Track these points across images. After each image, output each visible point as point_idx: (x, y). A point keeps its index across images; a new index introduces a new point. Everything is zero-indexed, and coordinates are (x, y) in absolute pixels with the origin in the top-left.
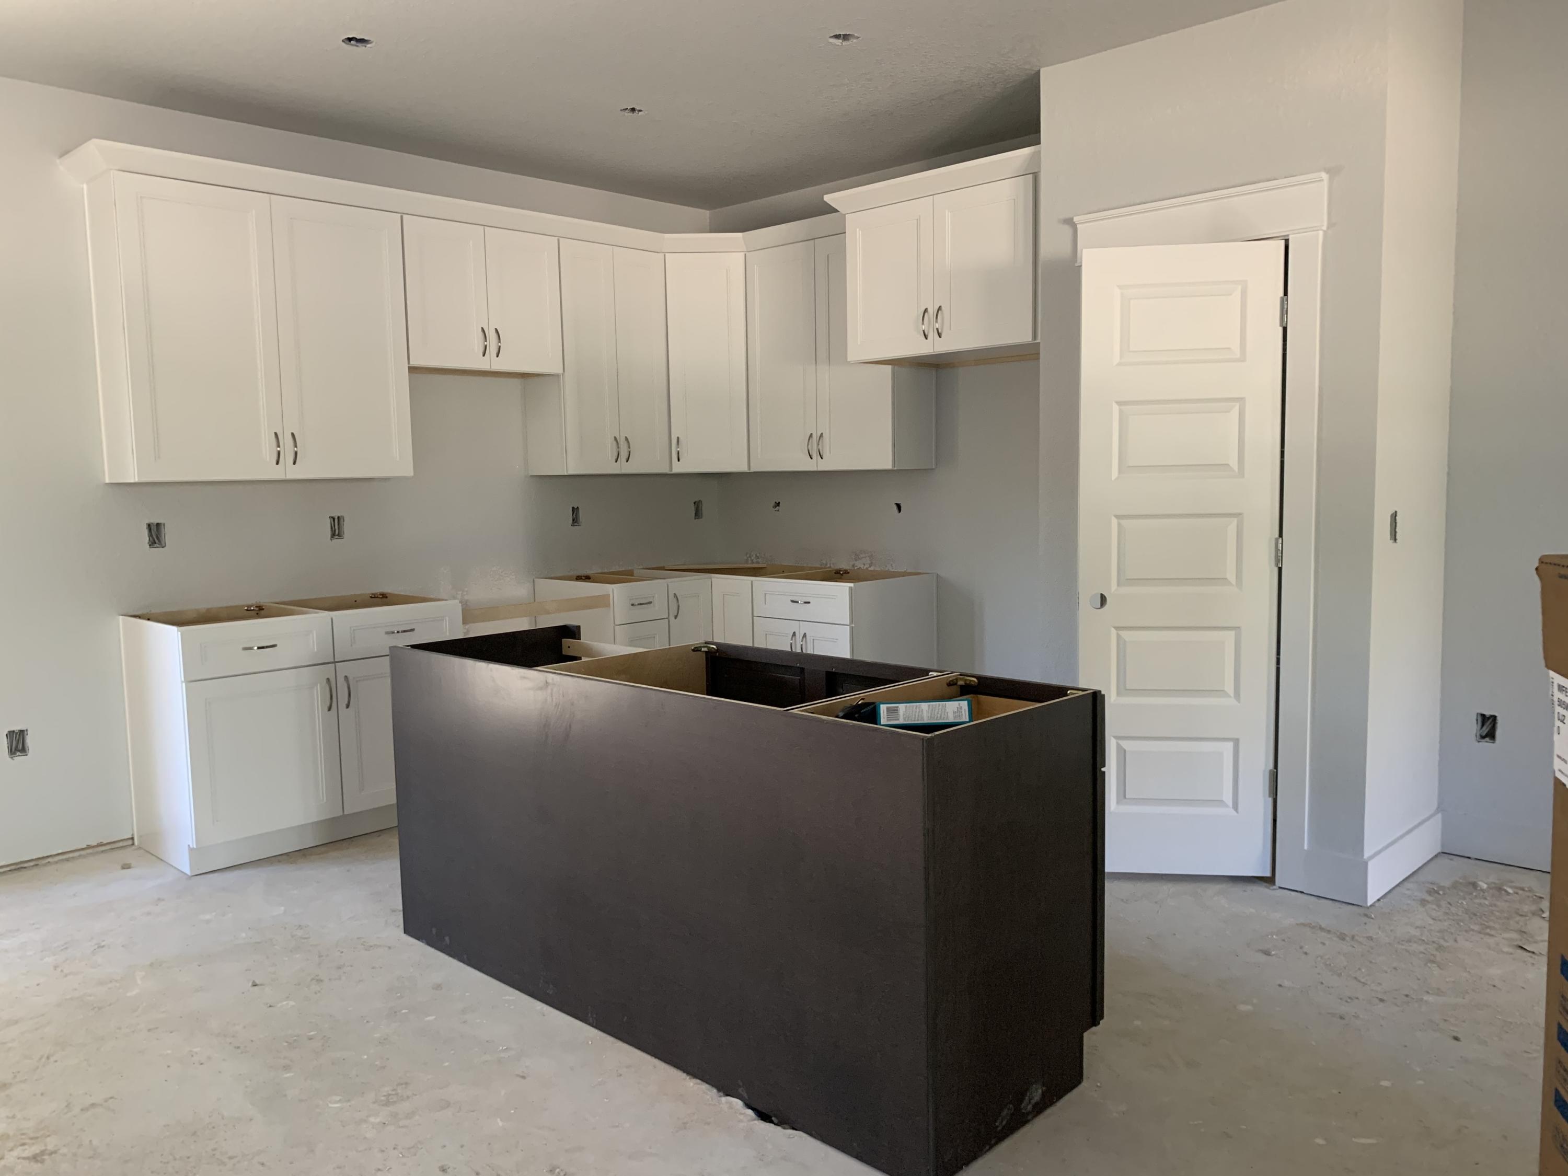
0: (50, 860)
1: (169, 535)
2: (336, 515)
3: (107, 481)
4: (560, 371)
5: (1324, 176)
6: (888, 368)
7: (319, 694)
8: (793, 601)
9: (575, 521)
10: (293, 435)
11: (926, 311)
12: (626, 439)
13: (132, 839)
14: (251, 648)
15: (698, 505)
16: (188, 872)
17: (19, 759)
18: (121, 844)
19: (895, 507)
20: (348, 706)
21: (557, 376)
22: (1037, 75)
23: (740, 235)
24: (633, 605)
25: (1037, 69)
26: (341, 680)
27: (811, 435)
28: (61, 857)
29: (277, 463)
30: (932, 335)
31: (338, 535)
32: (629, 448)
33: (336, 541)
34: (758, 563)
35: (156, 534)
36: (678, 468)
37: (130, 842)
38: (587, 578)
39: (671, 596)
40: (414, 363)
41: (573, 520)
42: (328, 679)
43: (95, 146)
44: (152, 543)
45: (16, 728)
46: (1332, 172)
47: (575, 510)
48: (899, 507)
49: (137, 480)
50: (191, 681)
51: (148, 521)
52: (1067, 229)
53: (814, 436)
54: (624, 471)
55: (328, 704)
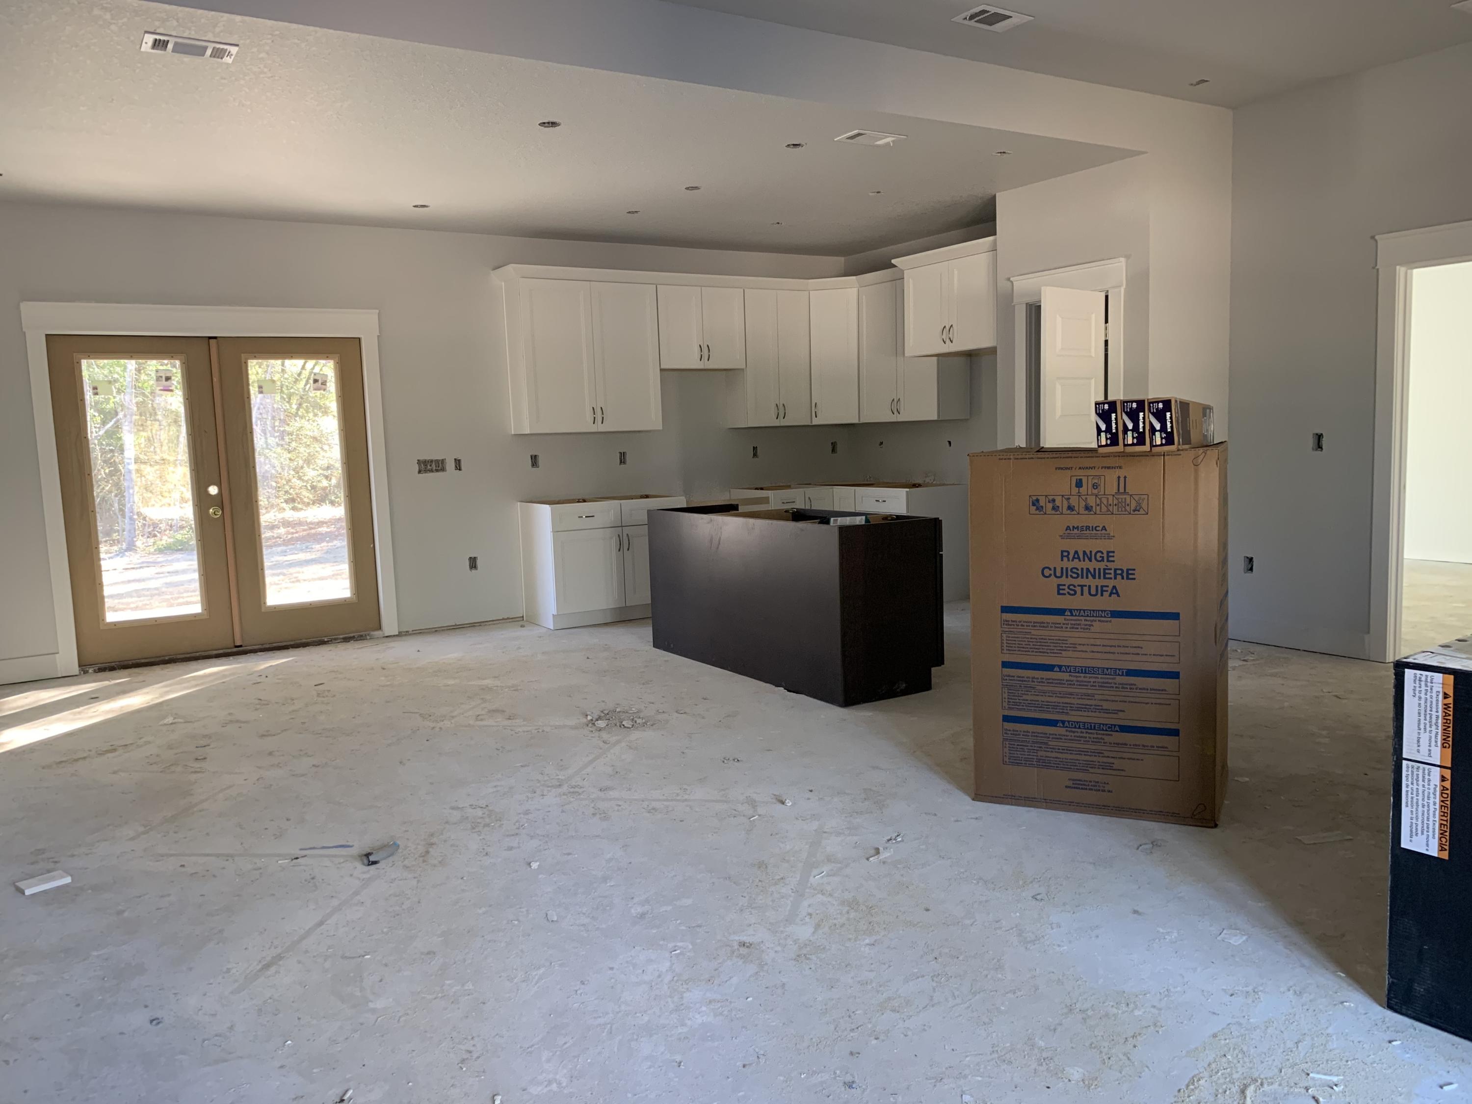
0: (486, 623)
1: (540, 461)
2: (622, 452)
3: (513, 433)
4: (744, 367)
5: (1122, 259)
6: (935, 358)
7: (614, 542)
8: (877, 501)
9: (755, 455)
10: (601, 408)
11: (945, 327)
12: (784, 405)
13: (523, 617)
14: (582, 517)
15: (834, 445)
16: (552, 628)
17: (474, 571)
18: (517, 619)
19: (948, 443)
20: (628, 550)
21: (743, 369)
22: (994, 197)
23: (854, 277)
24: (783, 503)
25: (993, 194)
26: (625, 536)
27: (893, 400)
28: (492, 623)
29: (594, 423)
30: (948, 341)
31: (624, 462)
32: (785, 410)
33: (623, 466)
34: (870, 481)
35: (534, 460)
36: (816, 422)
37: (522, 619)
38: (762, 489)
39: (807, 499)
40: (662, 367)
41: (754, 454)
42: (619, 535)
43: (511, 269)
44: (533, 465)
45: (473, 556)
46: (1127, 257)
47: (755, 448)
48: (950, 443)
49: (529, 433)
50: (555, 532)
51: (531, 454)
52: (1009, 283)
53: (895, 400)
54: (782, 424)
55: (619, 548)
